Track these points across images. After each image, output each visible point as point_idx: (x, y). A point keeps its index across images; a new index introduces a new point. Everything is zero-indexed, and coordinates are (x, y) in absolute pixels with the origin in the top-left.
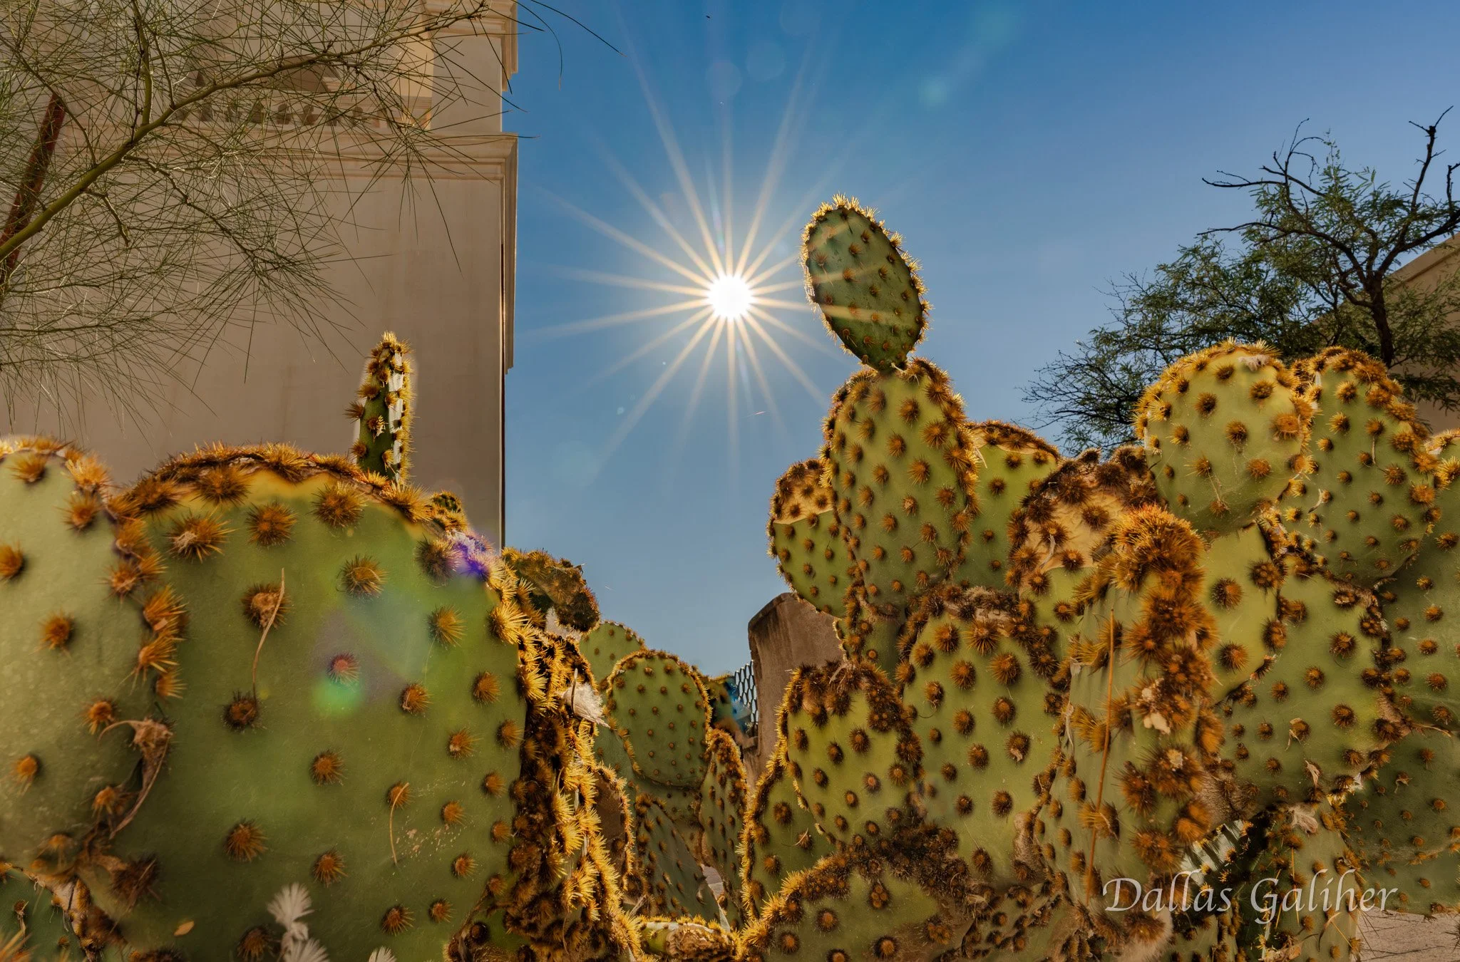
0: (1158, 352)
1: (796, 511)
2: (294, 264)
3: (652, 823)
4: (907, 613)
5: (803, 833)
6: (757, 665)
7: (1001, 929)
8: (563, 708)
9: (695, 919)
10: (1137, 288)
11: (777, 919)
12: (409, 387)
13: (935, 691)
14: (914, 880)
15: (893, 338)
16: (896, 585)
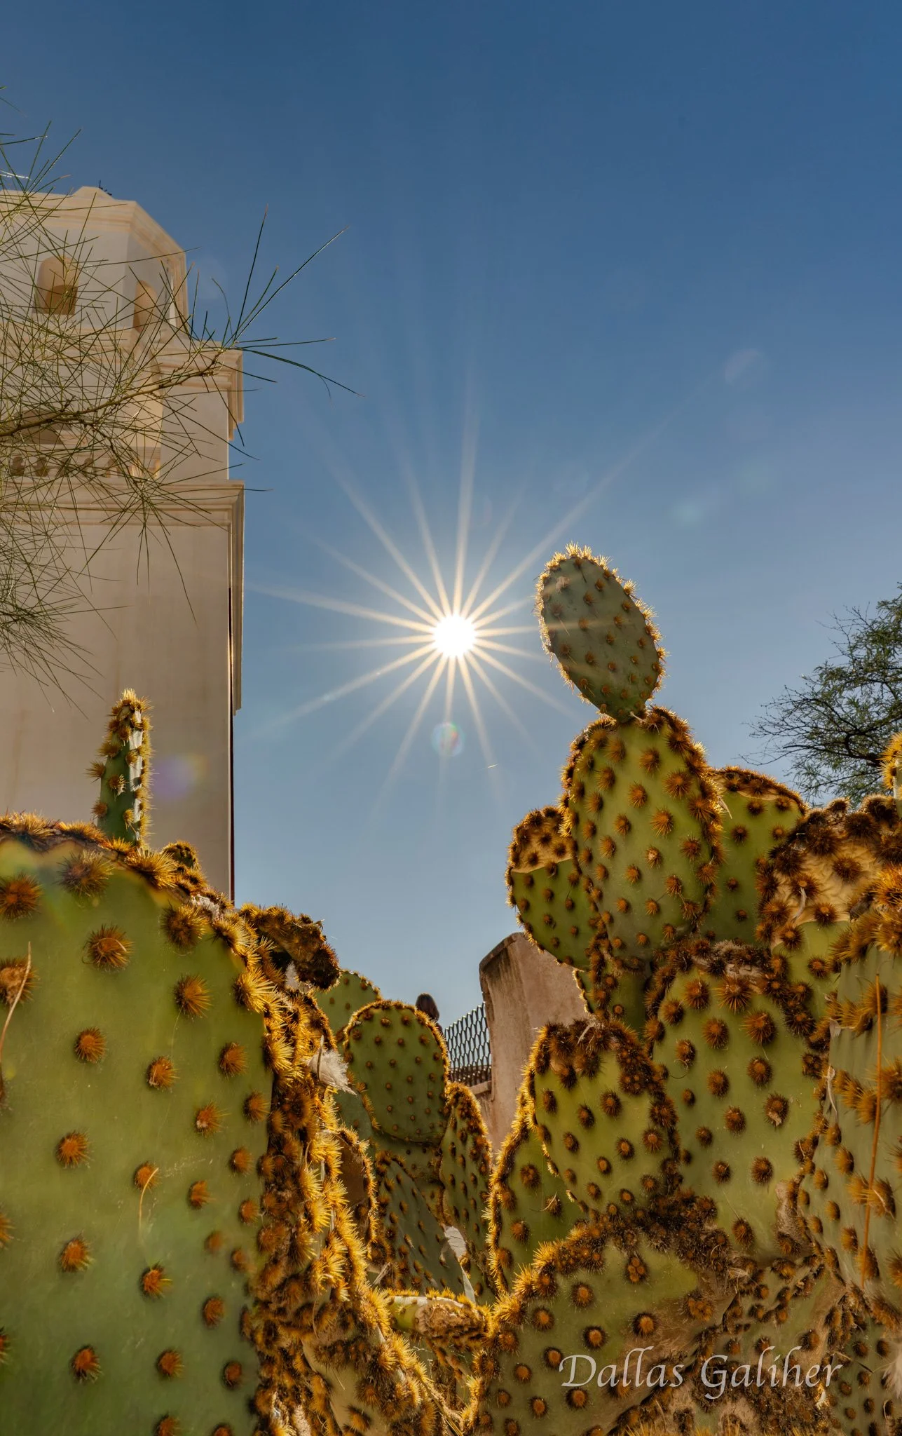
0: (884, 686)
1: (534, 860)
2: (33, 617)
3: (392, 1182)
4: (653, 967)
5: (551, 1197)
6: (489, 1006)
7: (762, 1302)
8: (309, 1075)
9: (444, 1293)
10: (861, 622)
11: (530, 1293)
12: (148, 743)
13: (686, 1049)
14: (673, 1253)
15: (630, 686)
16: (642, 939)
